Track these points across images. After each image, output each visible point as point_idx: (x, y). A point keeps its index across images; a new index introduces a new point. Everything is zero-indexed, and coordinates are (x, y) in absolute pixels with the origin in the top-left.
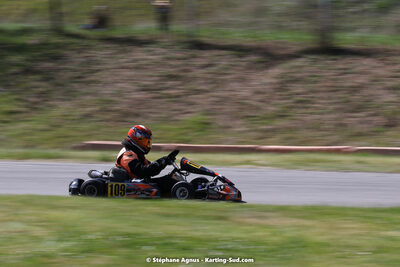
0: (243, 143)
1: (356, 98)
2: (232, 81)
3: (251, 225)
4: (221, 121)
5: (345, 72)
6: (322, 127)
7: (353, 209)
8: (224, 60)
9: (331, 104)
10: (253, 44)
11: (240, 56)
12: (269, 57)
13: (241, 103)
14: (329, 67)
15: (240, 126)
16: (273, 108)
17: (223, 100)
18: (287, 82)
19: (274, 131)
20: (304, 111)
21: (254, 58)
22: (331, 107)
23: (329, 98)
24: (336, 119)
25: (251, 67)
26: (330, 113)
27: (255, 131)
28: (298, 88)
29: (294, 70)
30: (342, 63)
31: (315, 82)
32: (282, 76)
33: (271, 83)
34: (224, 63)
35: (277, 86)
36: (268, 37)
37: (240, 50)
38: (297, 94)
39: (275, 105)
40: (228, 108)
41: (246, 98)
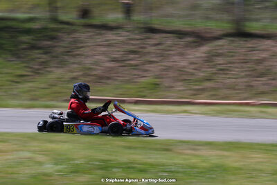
0: (182, 98)
1: (260, 68)
2: (174, 55)
3: (187, 155)
4: (166, 83)
5: (253, 49)
6: (237, 87)
7: (258, 144)
8: (169, 41)
9: (242, 71)
10: (189, 30)
11: (180, 38)
12: (200, 38)
13: (181, 71)
14: (242, 46)
15: (180, 86)
16: (202, 74)
17: (168, 69)
18: (214, 56)
19: (203, 90)
20: (224, 76)
21: (189, 39)
22: (243, 74)
23: (242, 67)
24: (246, 82)
25: (188, 45)
26: (242, 78)
27: (190, 90)
28: (220, 60)
29: (217, 48)
30: (251, 43)
31: (232, 56)
32: (209, 52)
33: (201, 57)
34: (169, 42)
35: (206, 59)
36: (200, 25)
37: (180, 34)
38: (220, 64)
39: (203, 72)
40: (171, 74)
41: (184, 67)
